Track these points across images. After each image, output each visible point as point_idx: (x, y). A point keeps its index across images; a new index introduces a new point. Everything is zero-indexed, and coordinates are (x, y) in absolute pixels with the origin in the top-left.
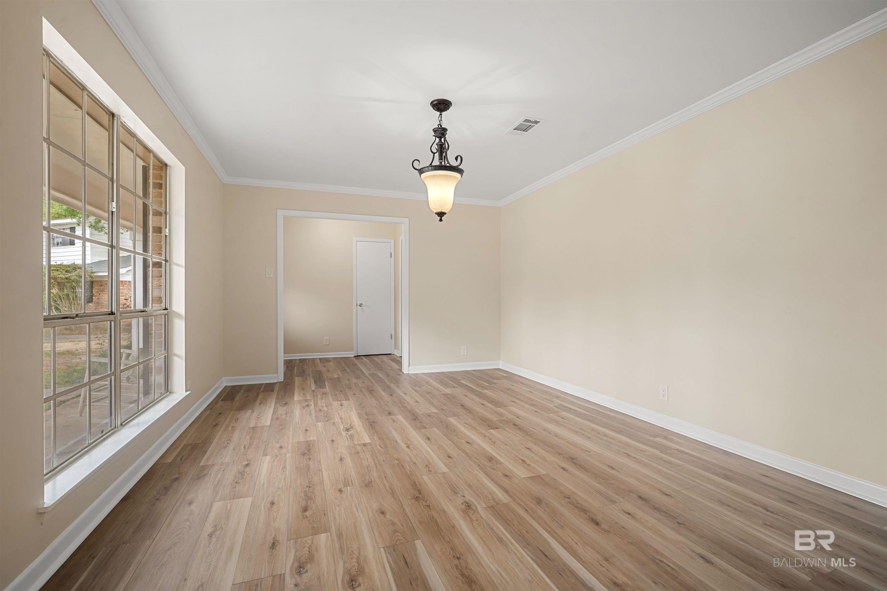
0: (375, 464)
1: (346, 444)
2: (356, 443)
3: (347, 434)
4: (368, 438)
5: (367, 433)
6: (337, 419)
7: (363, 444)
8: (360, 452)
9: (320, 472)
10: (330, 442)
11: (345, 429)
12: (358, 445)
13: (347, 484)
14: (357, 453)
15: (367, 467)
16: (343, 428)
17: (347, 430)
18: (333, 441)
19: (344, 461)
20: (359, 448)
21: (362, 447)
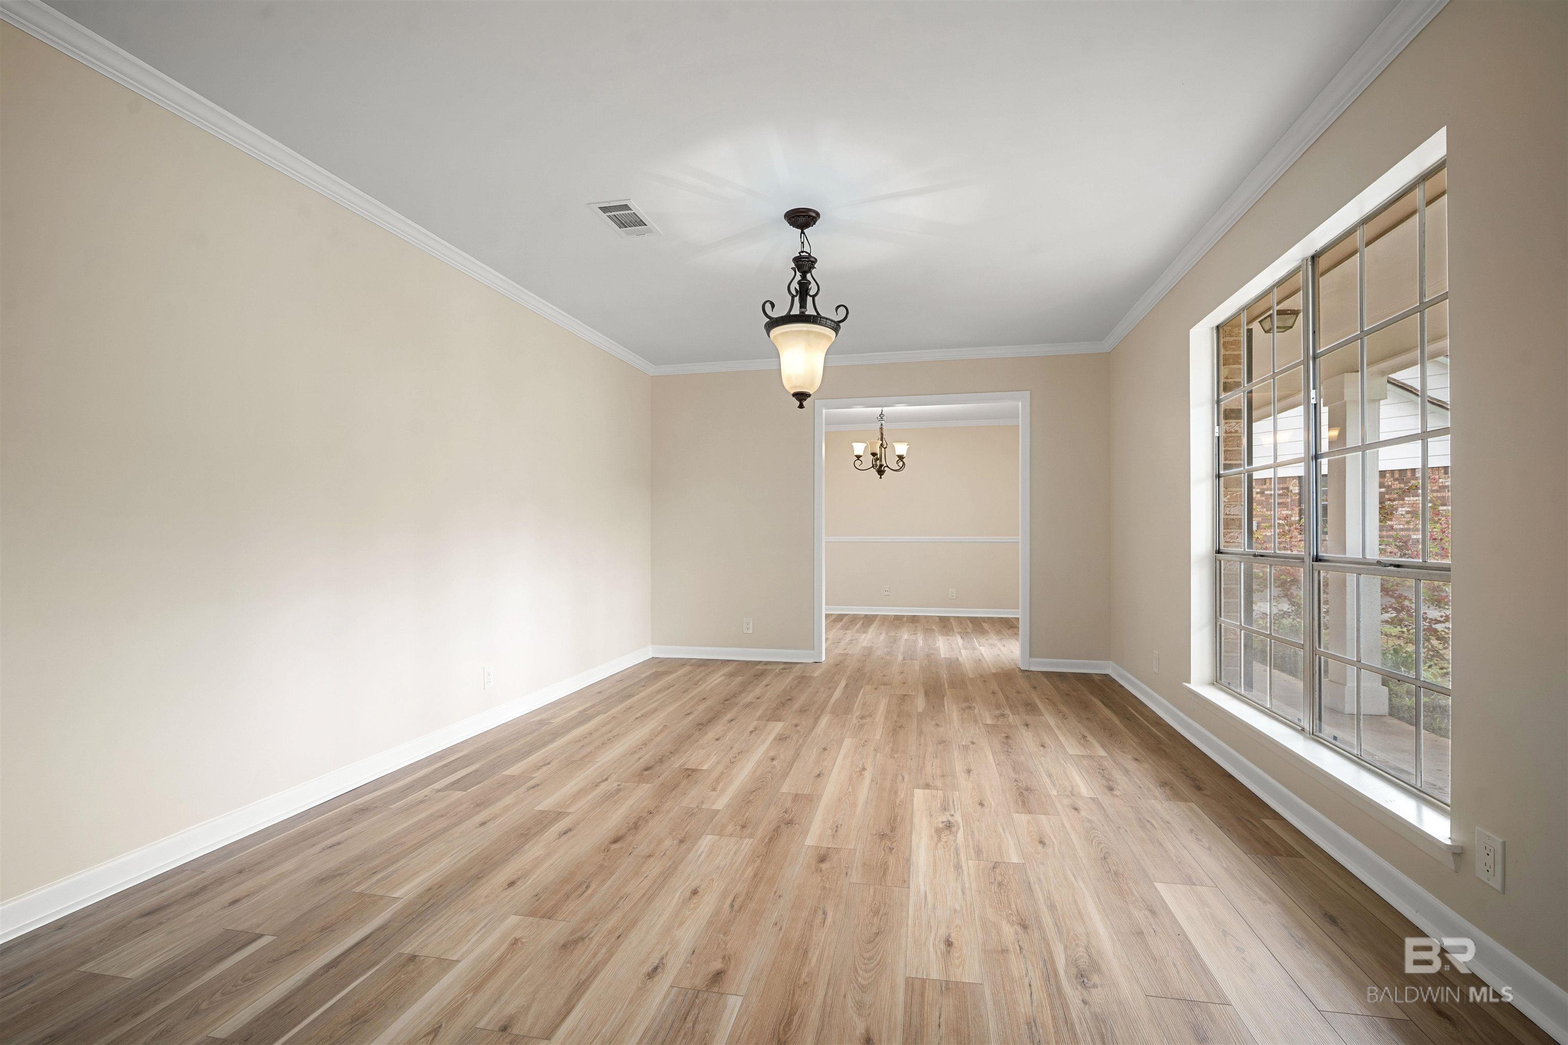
0: (924, 758)
1: (957, 793)
2: (940, 792)
3: (952, 815)
4: (915, 799)
5: (913, 811)
6: (970, 866)
7: (928, 789)
8: (938, 777)
9: (997, 763)
10: (985, 803)
11: (954, 829)
12: (937, 789)
13: (966, 748)
14: (944, 776)
15: (936, 757)
16: (957, 832)
17: (949, 826)
18: (981, 804)
19: (964, 769)
20: (939, 783)
21: (933, 783)
